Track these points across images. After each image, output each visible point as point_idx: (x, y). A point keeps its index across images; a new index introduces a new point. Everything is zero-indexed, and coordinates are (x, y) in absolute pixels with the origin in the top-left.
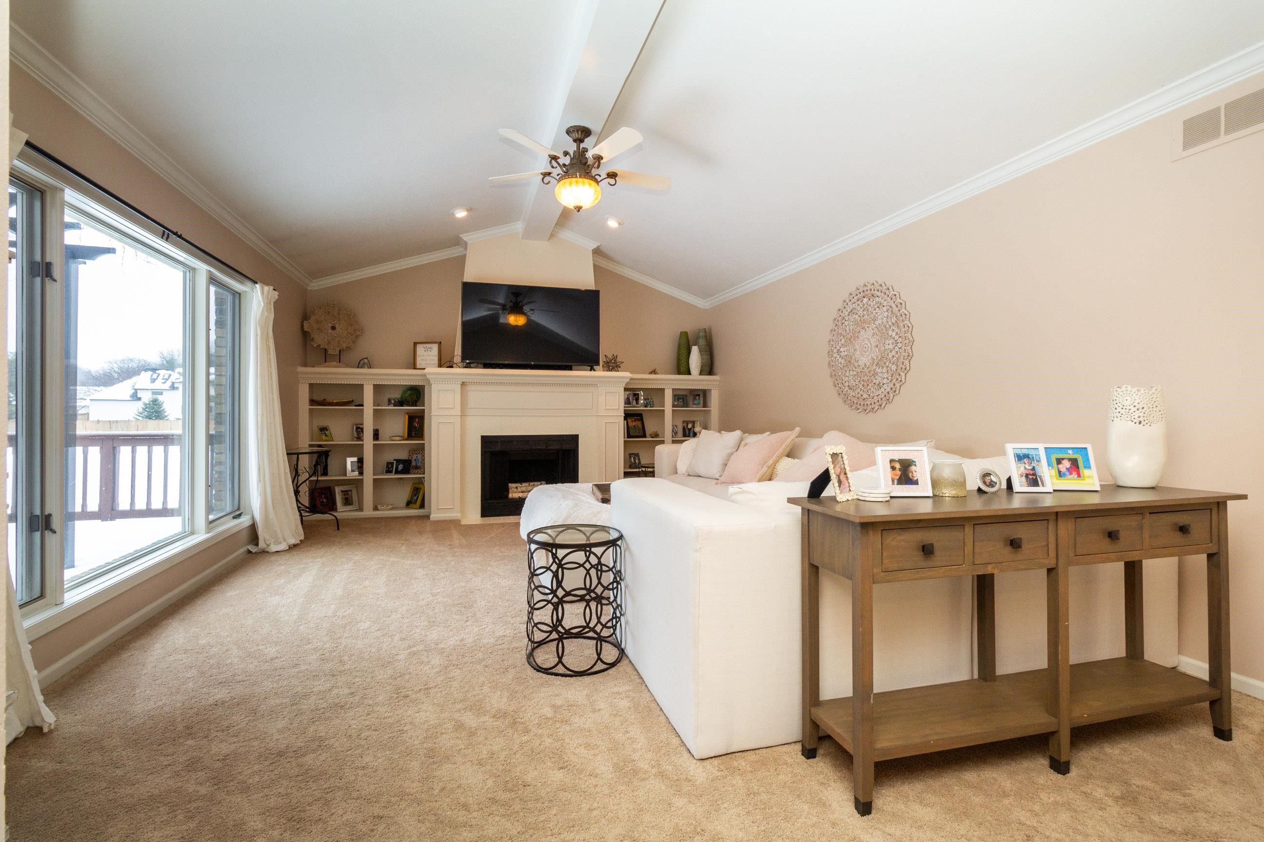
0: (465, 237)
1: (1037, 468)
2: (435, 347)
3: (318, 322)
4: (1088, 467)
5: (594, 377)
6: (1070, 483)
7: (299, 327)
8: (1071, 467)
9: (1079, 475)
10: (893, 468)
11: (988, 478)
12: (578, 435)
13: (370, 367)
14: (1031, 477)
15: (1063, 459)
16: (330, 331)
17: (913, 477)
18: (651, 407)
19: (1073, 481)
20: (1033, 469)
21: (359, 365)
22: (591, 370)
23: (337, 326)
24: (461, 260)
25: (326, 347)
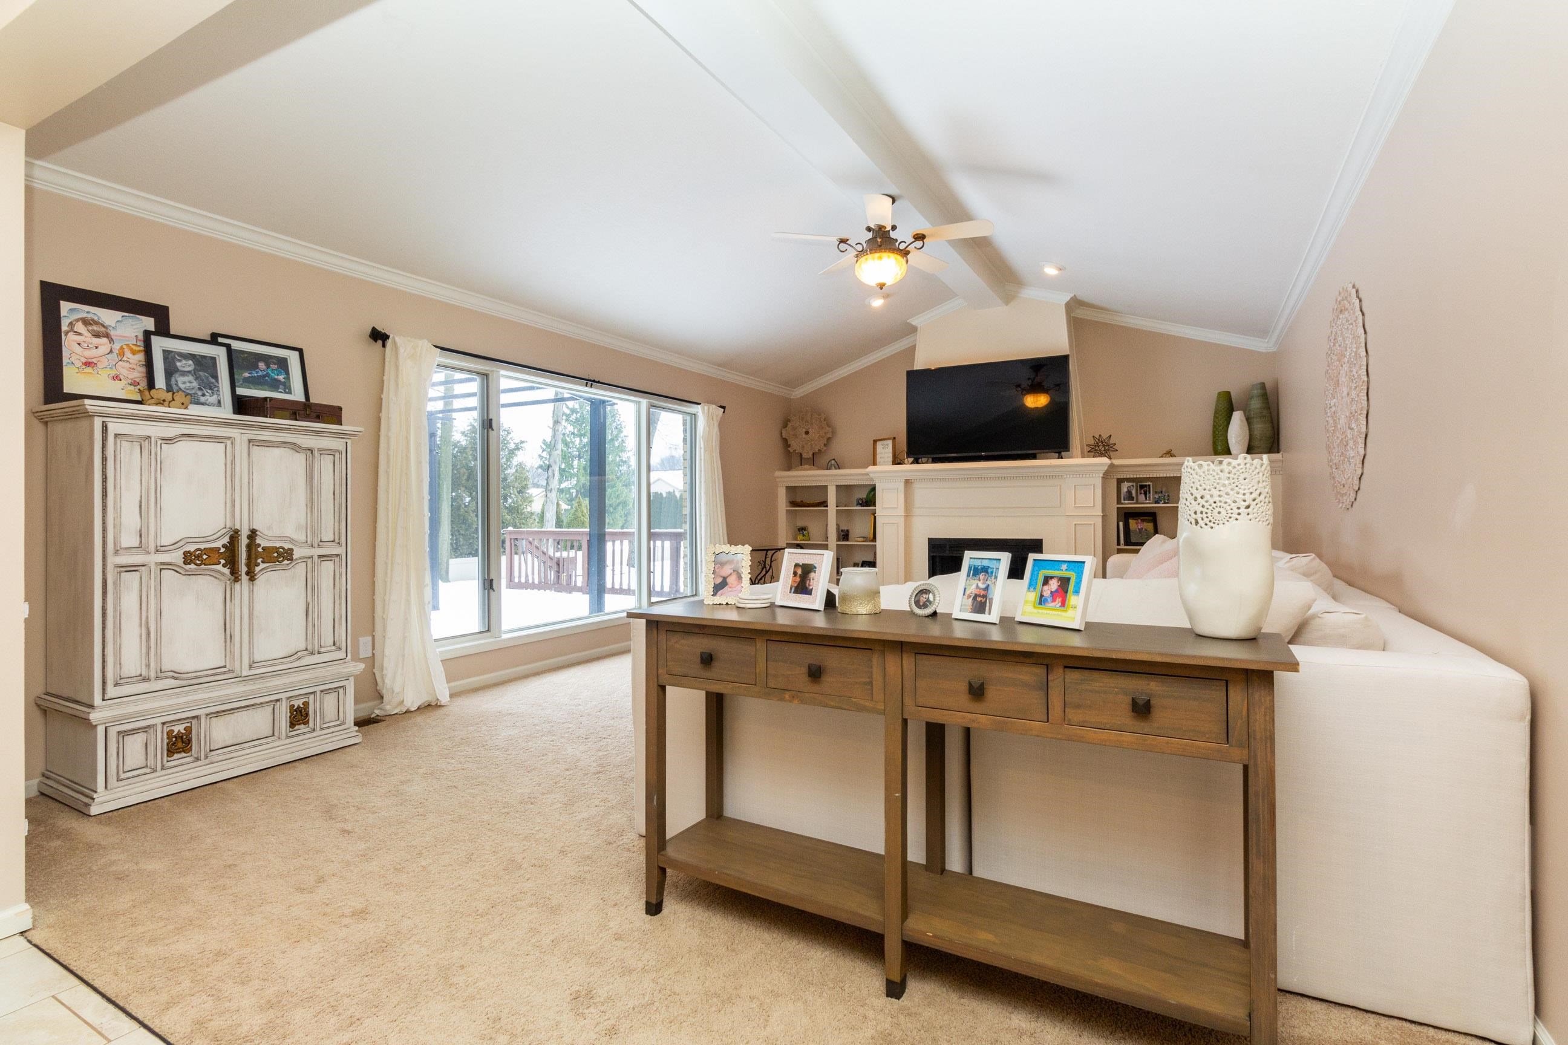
0: (914, 322)
1: (991, 586)
2: (890, 442)
3: (794, 428)
4: (1077, 592)
5: (1063, 466)
6: (1051, 615)
7: (779, 435)
8: (1057, 591)
9: (1063, 604)
10: (795, 574)
11: (924, 596)
12: (1042, 540)
13: (838, 467)
14: (979, 599)
15: (1052, 578)
16: (804, 436)
17: (809, 585)
18: (1165, 503)
19: (1054, 612)
20: (987, 588)
21: (828, 467)
22: (1058, 458)
23: (810, 430)
24: (912, 349)
25: (801, 451)
